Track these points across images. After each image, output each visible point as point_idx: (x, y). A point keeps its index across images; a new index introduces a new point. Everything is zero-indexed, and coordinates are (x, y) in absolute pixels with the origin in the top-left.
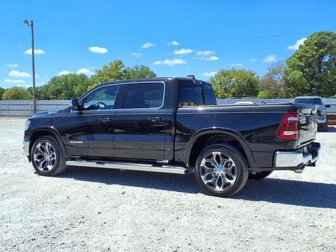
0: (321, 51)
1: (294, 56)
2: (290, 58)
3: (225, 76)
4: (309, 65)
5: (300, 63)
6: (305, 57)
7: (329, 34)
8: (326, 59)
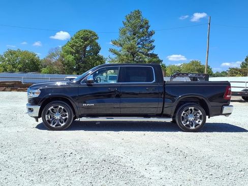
0: (86, 43)
1: (67, 44)
2: (65, 46)
3: (12, 55)
4: (77, 52)
5: (72, 50)
6: (75, 46)
7: (90, 32)
8: (88, 49)
